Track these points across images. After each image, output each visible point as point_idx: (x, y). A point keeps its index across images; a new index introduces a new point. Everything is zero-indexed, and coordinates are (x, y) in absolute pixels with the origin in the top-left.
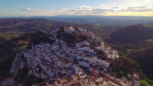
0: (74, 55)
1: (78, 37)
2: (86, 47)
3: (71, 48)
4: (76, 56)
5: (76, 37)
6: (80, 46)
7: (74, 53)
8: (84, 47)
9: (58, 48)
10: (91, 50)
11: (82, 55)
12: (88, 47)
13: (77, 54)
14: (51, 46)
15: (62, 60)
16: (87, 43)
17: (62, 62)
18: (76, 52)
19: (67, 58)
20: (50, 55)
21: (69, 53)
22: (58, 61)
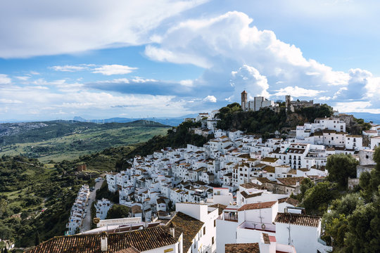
0: (290, 158)
1: (296, 111)
2: (333, 135)
3: (275, 141)
4: (300, 159)
5: (290, 112)
6: (308, 134)
7: (291, 150)
8: (326, 135)
9: (227, 148)
10: (352, 139)
11: (320, 154)
12: (337, 133)
13: (303, 151)
14: (200, 149)
15: (252, 166)
16: (335, 122)
17: (253, 170)
18: (296, 147)
19: (268, 163)
20: (202, 169)
21: (271, 153)
22: (239, 170)
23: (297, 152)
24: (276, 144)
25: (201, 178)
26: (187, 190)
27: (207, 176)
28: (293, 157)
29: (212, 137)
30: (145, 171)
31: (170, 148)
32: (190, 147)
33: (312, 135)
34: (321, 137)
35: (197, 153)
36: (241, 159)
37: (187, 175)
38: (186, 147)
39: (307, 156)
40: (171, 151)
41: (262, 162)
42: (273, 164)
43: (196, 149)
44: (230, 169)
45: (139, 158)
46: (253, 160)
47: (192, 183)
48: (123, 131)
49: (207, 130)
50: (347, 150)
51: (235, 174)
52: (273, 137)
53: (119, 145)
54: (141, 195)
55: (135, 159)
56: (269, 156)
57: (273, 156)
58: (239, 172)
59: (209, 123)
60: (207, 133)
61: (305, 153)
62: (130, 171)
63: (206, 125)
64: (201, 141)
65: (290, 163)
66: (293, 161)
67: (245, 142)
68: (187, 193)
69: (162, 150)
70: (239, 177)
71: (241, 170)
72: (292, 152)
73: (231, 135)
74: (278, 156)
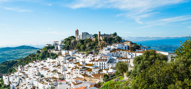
4: (105, 64)
6: (109, 51)
8: (118, 51)
9: (68, 60)
11: (115, 61)
12: (123, 51)
14: (54, 60)
15: (80, 69)
16: (122, 45)
17: (81, 71)
18: (103, 58)
19: (88, 67)
20: (55, 71)
21: (90, 61)
22: (74, 71)
23: (103, 61)
24: (93, 57)
25: (55, 76)
26: (47, 82)
27: (58, 74)
28: (101, 63)
29: (60, 54)
30: (25, 73)
31: (38, 60)
32: (49, 60)
33: (111, 52)
34: (116, 53)
35: (52, 62)
36: (75, 65)
37: (47, 74)
38: (47, 59)
39: (108, 63)
40: (39, 62)
41: (85, 66)
42: (91, 67)
43: (52, 60)
44: (69, 70)
45: (21, 66)
46: (81, 65)
47: (50, 78)
48: (14, 52)
49: (58, 50)
50: (128, 59)
51: (72, 73)
52: (92, 53)
53: (11, 60)
54: (22, 86)
55: (19, 67)
56: (89, 63)
57: (91, 63)
58: (74, 72)
59: (59, 47)
60: (58, 52)
61: (107, 61)
62: (16, 74)
63: (57, 48)
64: (55, 56)
65: (100, 66)
66: (101, 66)
67: (77, 56)
68: (47, 84)
69: (34, 62)
70: (74, 74)
71: (75, 71)
72: (101, 61)
73: (70, 53)
74: (94, 63)
